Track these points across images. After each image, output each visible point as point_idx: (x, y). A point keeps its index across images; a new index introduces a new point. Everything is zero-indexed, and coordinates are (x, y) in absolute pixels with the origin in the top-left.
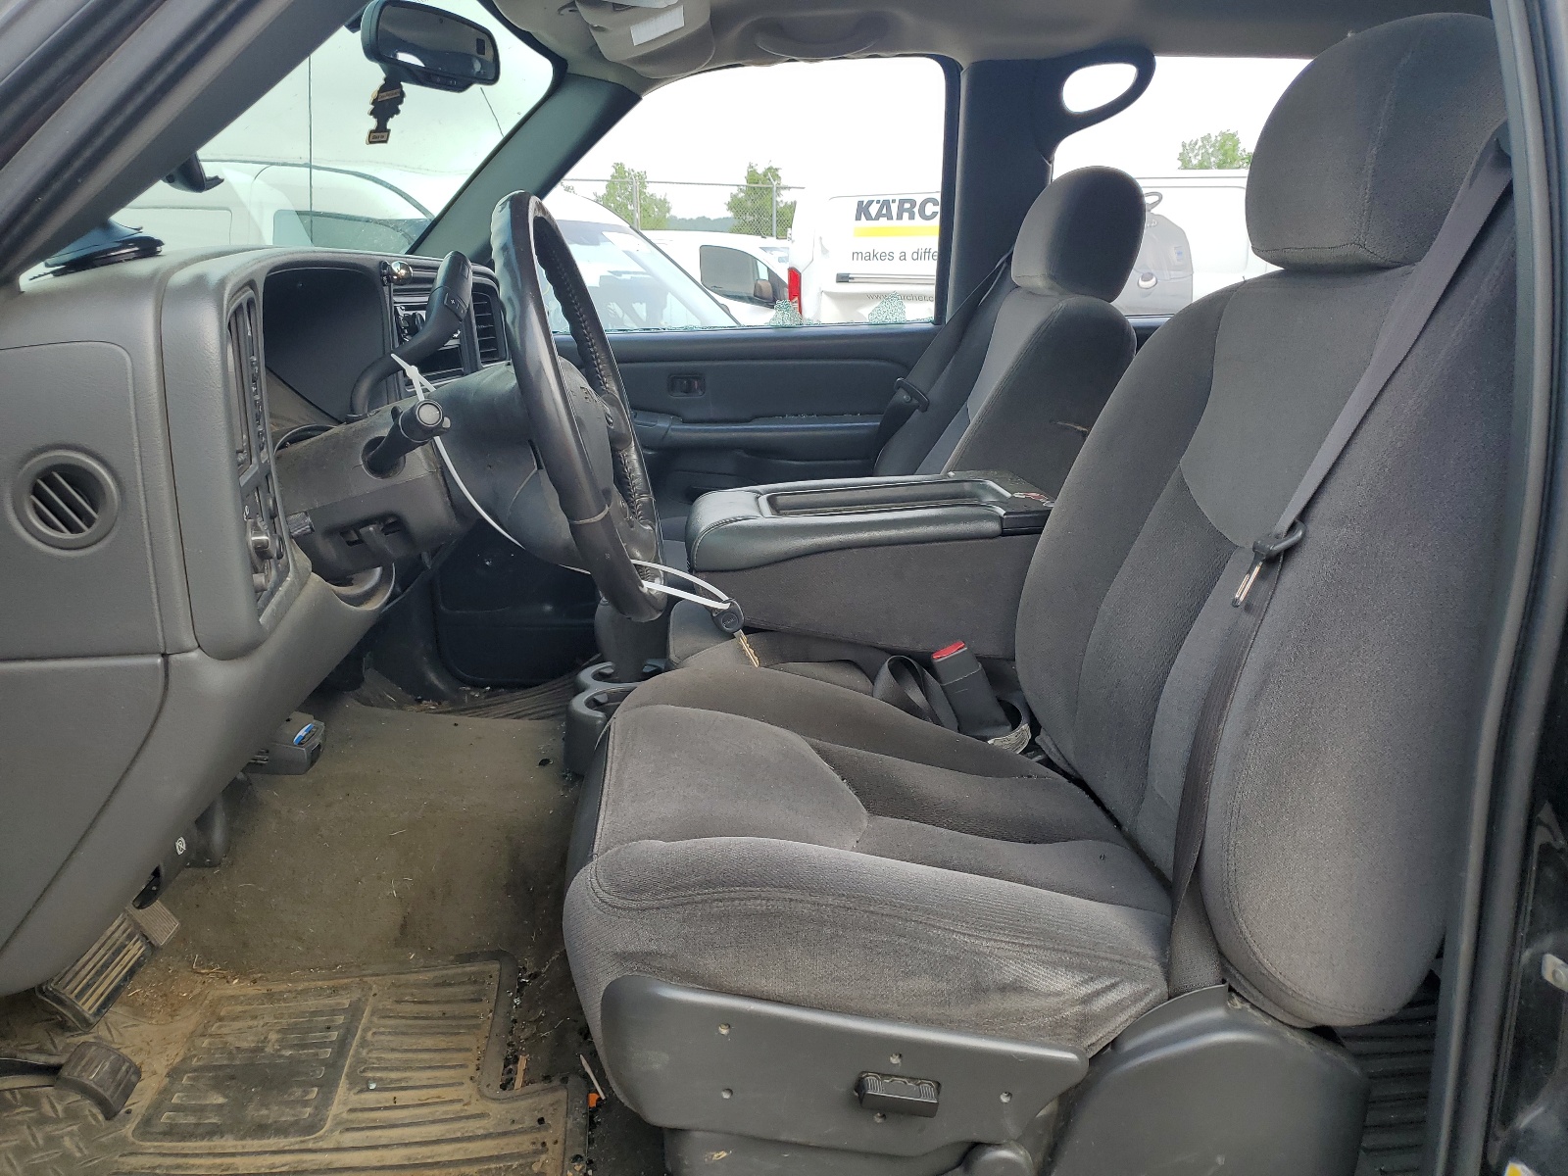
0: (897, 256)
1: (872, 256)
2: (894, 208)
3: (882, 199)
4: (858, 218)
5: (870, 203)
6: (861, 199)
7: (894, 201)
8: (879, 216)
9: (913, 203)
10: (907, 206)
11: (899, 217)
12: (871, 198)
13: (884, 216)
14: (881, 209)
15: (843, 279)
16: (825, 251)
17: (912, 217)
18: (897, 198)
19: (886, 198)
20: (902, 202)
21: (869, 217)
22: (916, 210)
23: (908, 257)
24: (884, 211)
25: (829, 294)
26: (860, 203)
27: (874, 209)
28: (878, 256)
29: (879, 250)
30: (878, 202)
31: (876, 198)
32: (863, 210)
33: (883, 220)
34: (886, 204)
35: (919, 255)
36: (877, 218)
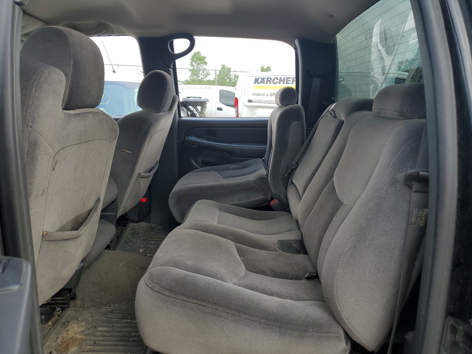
0: (265, 95)
1: (258, 95)
2: (265, 80)
3: (262, 77)
4: (255, 83)
5: (259, 78)
6: (256, 77)
7: (265, 78)
8: (261, 82)
9: (271, 79)
10: (269, 80)
11: (267, 83)
12: (259, 77)
13: (262, 82)
14: (261, 81)
15: (250, 101)
16: (245, 93)
17: (270, 83)
18: (267, 77)
19: (263, 77)
20: (268, 78)
21: (258, 83)
22: (272, 81)
23: (269, 95)
24: (263, 81)
25: (245, 106)
26: (256, 78)
27: (260, 80)
28: (260, 95)
29: (260, 93)
30: (261, 78)
31: (260, 77)
32: (256, 81)
33: (262, 84)
34: (263, 79)
35: (272, 95)
36: (260, 83)
